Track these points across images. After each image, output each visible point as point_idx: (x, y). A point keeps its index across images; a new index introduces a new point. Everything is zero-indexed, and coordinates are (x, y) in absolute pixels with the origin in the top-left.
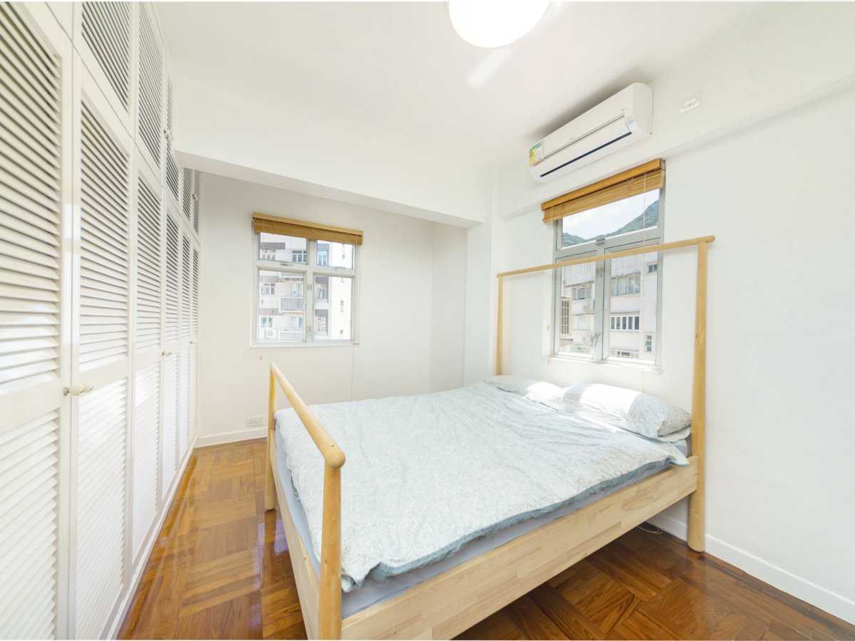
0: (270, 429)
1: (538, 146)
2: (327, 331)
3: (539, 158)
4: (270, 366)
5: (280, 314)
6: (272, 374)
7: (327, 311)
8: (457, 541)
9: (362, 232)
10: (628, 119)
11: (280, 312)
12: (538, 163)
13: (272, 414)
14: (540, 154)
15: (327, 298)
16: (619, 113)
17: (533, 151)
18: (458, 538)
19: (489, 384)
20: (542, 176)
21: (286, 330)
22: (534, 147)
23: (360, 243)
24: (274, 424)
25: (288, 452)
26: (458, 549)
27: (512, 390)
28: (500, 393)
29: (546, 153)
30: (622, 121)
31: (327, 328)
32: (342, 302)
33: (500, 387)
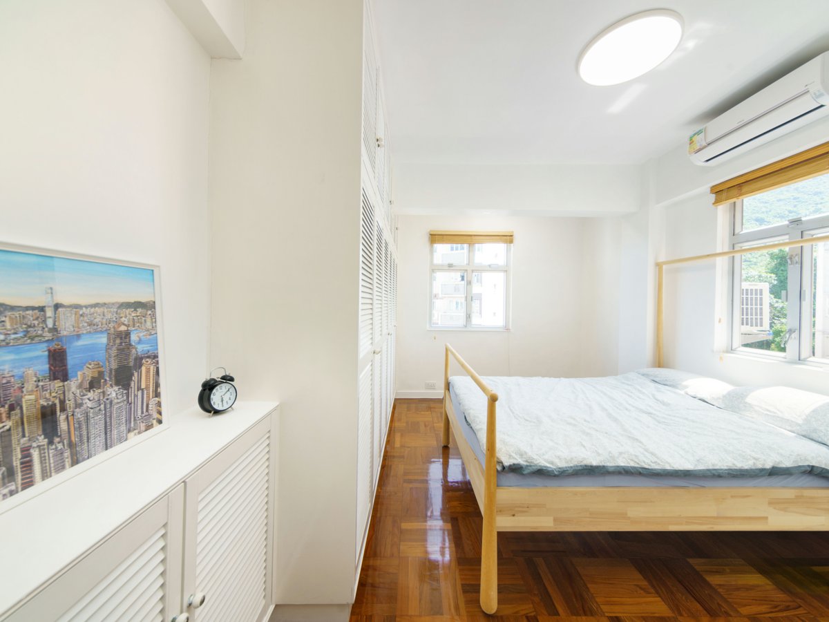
0: (445, 389)
1: (698, 133)
2: (481, 313)
3: (701, 145)
4: (446, 345)
5: (441, 299)
6: (447, 350)
7: (481, 294)
8: (571, 467)
9: (512, 232)
10: (815, 94)
11: (440, 296)
12: (700, 150)
13: (447, 379)
14: (700, 140)
15: (481, 283)
16: (803, 89)
17: (693, 139)
18: (572, 465)
19: (643, 375)
20: (707, 161)
21: (445, 312)
22: (695, 134)
23: (511, 242)
24: (448, 386)
25: (461, 402)
26: (570, 472)
27: (668, 383)
28: (653, 385)
29: (709, 140)
30: (807, 97)
31: (481, 311)
32: (495, 285)
33: (655, 379)
